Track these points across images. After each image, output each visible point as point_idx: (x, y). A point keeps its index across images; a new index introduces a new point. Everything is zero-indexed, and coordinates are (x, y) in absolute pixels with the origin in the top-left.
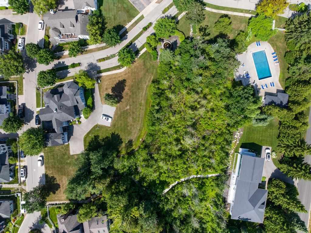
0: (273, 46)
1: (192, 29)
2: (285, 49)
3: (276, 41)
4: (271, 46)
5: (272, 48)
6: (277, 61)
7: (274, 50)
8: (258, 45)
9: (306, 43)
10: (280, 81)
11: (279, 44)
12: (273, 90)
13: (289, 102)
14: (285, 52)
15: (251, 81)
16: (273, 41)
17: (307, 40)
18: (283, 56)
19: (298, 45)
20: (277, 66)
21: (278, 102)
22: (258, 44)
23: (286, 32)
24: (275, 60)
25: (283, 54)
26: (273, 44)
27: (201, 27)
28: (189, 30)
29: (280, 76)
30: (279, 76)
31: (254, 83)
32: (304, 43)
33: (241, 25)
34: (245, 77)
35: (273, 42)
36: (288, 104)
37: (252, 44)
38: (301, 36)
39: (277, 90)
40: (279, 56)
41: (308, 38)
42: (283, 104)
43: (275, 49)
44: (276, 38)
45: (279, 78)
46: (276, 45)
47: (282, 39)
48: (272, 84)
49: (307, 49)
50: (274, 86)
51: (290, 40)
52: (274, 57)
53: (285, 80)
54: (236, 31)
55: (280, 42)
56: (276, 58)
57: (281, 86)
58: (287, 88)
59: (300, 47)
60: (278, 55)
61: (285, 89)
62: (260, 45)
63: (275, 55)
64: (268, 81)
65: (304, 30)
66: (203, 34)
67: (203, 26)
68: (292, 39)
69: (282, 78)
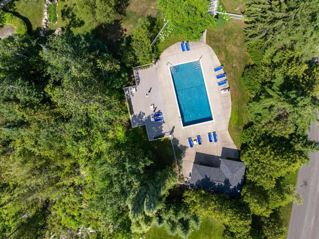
0: (218, 53)
1: (46, 13)
2: (245, 60)
3: (226, 41)
4: (213, 52)
5: (216, 57)
6: (226, 85)
7: (221, 61)
8: (183, 50)
9: (284, 48)
10: (230, 130)
11: (233, 49)
12: (215, 150)
13: (245, 182)
14: (243, 66)
15: (165, 129)
16: (219, 40)
17: (288, 42)
18: (240, 74)
19: (269, 52)
20: (225, 96)
21: (218, 182)
22: (185, 48)
23: (246, 22)
24: (220, 84)
25: (240, 69)
26: (218, 47)
27: (66, 9)
28: (41, 16)
29: (231, 119)
30: (228, 121)
31: (172, 132)
32: (282, 49)
33: (150, 5)
34: (152, 120)
35: (218, 44)
36: (240, 187)
37: (172, 47)
38: (274, 30)
39: (224, 148)
40: (232, 74)
41: (289, 35)
42: (231, 187)
43: (223, 58)
44: (225, 34)
45: (230, 122)
46: (226, 52)
47: (239, 38)
48: (213, 137)
49: (285, 62)
50: (216, 141)
51: (253, 41)
52: (218, 77)
53: (241, 127)
54: (138, 17)
55: (235, 45)
56: (225, 78)
57: (232, 142)
58: (244, 146)
59: (272, 58)
60: (229, 72)
61: (242, 148)
62: (188, 49)
63: (221, 71)
64: (203, 128)
65: (278, 15)
66: (70, 22)
67: (69, 6)
68: (257, 38)
69: (235, 122)
